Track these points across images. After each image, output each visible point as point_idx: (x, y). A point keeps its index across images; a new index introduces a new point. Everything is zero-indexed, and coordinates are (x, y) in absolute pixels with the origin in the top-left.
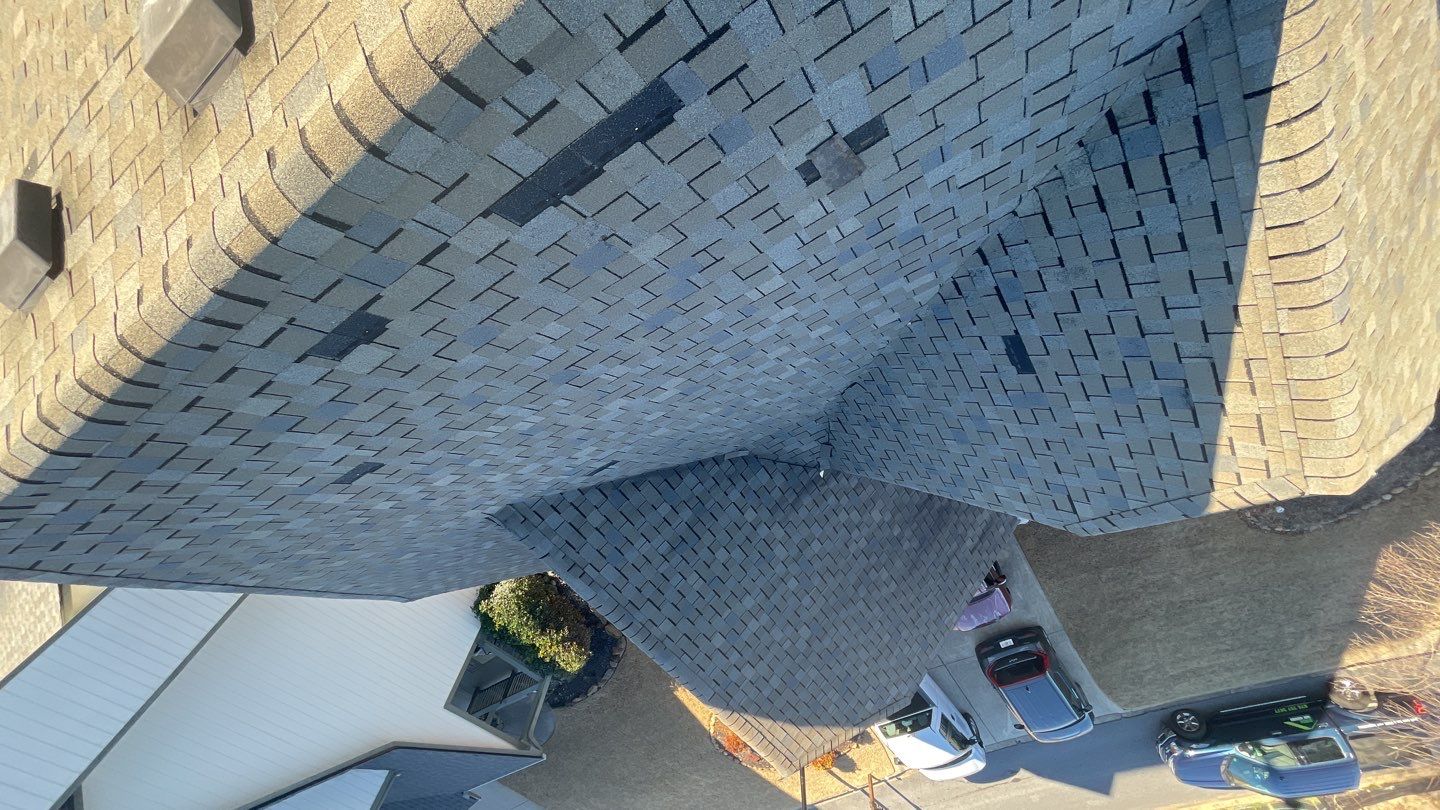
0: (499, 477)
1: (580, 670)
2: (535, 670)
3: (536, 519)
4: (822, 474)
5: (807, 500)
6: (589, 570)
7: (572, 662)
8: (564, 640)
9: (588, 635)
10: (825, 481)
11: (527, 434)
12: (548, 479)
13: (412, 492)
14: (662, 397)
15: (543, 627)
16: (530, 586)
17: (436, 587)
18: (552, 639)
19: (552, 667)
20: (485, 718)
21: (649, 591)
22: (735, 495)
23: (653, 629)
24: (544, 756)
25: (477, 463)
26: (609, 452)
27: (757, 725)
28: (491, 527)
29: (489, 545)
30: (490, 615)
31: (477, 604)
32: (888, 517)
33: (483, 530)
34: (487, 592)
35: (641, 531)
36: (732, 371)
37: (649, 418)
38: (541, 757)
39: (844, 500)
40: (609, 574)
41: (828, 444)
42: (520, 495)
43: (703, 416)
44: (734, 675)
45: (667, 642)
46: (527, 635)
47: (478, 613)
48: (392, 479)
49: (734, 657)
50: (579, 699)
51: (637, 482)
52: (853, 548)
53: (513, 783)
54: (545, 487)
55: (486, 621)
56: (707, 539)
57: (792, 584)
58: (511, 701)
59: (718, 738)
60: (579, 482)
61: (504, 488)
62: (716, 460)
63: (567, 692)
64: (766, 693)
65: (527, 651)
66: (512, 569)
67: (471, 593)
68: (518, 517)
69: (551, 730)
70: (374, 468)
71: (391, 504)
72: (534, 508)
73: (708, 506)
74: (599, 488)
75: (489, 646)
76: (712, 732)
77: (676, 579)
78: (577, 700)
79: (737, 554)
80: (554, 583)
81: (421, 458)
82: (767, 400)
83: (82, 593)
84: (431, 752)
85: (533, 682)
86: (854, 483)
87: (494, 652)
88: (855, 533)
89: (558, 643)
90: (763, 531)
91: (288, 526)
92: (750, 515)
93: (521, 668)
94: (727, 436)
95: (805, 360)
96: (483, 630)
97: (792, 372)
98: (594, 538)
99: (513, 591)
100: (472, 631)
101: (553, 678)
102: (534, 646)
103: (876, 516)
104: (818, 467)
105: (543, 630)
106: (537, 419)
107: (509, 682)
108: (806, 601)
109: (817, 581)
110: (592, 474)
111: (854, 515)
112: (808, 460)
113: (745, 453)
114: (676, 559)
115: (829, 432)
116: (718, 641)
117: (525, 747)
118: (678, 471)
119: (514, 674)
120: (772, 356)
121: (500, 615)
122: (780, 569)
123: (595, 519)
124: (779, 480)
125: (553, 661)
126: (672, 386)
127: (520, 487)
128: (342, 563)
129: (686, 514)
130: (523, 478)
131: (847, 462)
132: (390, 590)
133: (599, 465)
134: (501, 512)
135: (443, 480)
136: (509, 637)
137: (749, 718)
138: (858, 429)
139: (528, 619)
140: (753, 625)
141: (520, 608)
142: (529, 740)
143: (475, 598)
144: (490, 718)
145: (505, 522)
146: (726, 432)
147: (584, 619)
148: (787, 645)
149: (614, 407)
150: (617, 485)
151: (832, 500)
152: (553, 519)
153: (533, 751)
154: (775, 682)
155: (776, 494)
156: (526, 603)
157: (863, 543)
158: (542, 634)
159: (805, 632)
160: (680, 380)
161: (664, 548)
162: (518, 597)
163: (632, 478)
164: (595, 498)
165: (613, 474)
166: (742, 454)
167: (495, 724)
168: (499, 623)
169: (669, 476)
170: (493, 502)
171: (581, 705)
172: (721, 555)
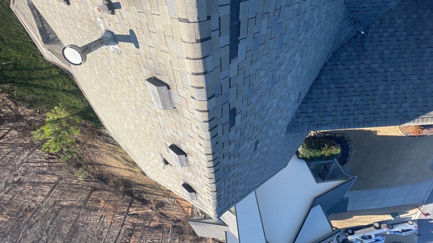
0: (280, 122)
1: (341, 151)
2: (329, 160)
3: (296, 124)
4: (363, 33)
5: (367, 44)
6: (322, 123)
7: (337, 151)
8: (328, 148)
9: (333, 142)
10: (366, 33)
11: (277, 106)
12: (290, 112)
13: (268, 141)
14: (297, 63)
15: (319, 149)
16: (305, 143)
17: (289, 158)
18: (325, 150)
19: (332, 156)
20: (328, 179)
21: (345, 113)
22: (341, 67)
23: (358, 120)
24: (355, 177)
25: (274, 123)
26: (297, 92)
27: (429, 116)
28: (288, 135)
29: (291, 140)
30: (304, 157)
31: (298, 157)
32: (405, 17)
33: (287, 137)
34: (298, 153)
35: (325, 102)
36: (308, 36)
37: (299, 73)
39: (380, 30)
40: (329, 119)
41: (355, 22)
42: (287, 122)
43: (311, 57)
44: (401, 110)
45: (367, 120)
46: (318, 154)
47: (301, 158)
48: (262, 142)
49: (395, 106)
50: (349, 158)
51: (310, 92)
52: (402, 39)
53: (354, 188)
54: (291, 115)
55: (304, 159)
56: (346, 85)
57: (391, 69)
58: (330, 171)
59: (408, 135)
60: (297, 106)
61: (284, 123)
62: (325, 65)
63: (343, 159)
64: (420, 105)
65: (322, 157)
66: (300, 142)
67: (295, 156)
68: (293, 127)
69: (349, 170)
70: (257, 142)
71: (266, 147)
72: (293, 122)
73: (336, 78)
74: (303, 103)
75: (311, 163)
76: (404, 135)
77: (349, 103)
78: (348, 158)
79: (360, 80)
80: (310, 138)
81: (263, 132)
82: (324, 32)
84: (325, 194)
85: (332, 163)
86: (378, 22)
87: (314, 164)
88: (398, 34)
90: (362, 67)
91: (254, 168)
92: (352, 67)
93: (325, 162)
94: (322, 56)
95: (325, 7)
96: (306, 161)
97: (324, 15)
98: (315, 115)
99: (303, 147)
100: (304, 164)
101: (336, 158)
102: (322, 155)
103: (399, 21)
104: (359, 32)
106: (276, 100)
107: (325, 167)
108: (403, 69)
109: (400, 60)
110: (298, 101)
111: (391, 30)
112: (353, 34)
113: (331, 54)
114: (343, 99)
115: (352, 19)
116: (384, 106)
117: (348, 178)
118: (317, 79)
119: (324, 165)
120: (315, 18)
121: (306, 155)
122: (381, 70)
123: (310, 110)
124: (350, 49)
125: (331, 154)
126: (297, 57)
127: (286, 120)
128: (268, 168)
129: (333, 86)
130: (285, 117)
131: (369, 19)
132: (281, 167)
133: (297, 98)
134: (287, 129)
135: (271, 133)
136: (314, 158)
137: (423, 117)
138: (363, 5)
139: (314, 150)
140: (391, 92)
141: (309, 150)
142: (347, 176)
145: (290, 131)
146: (321, 54)
147: (328, 139)
148: (411, 87)
149: (289, 79)
150: (306, 98)
151: (376, 35)
152: (300, 120)
153: (351, 178)
154: (420, 100)
155: (354, 54)
156: (309, 147)
157: (405, 34)
158: (321, 151)
159: (414, 78)
160: (298, 54)
161: (337, 99)
162: (306, 148)
163: (308, 93)
164: (305, 106)
165: (303, 96)
166: (330, 56)
167: (333, 178)
168: (308, 157)
169: (317, 82)
170: (284, 129)
171: (351, 159)
172: (356, 85)
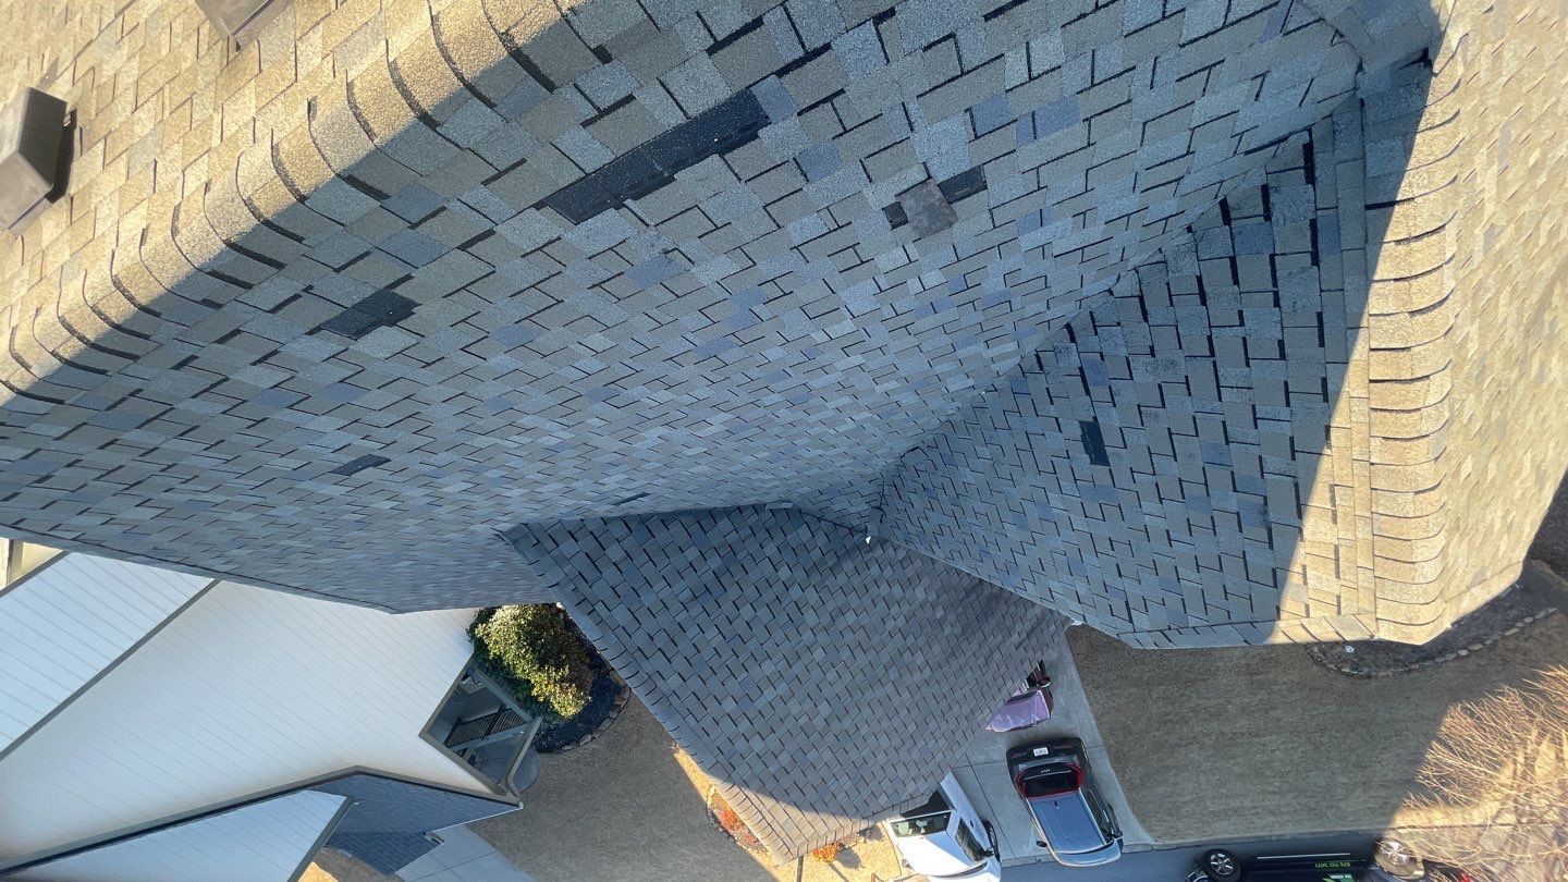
0: (515, 492)
1: (575, 716)
2: (527, 709)
3: (549, 544)
4: (868, 540)
5: (848, 566)
6: (600, 607)
7: (567, 705)
8: (563, 680)
9: (590, 678)
10: (871, 548)
11: (554, 450)
12: (567, 502)
13: (416, 495)
14: (706, 431)
15: (541, 663)
16: (534, 615)
17: (430, 602)
18: (549, 678)
19: (543, 708)
20: (462, 753)
21: (662, 639)
22: (770, 549)
23: (660, 682)
24: (521, 805)
25: (494, 474)
26: (640, 483)
27: (757, 803)
28: (500, 545)
29: (494, 564)
30: (486, 642)
31: (473, 627)
32: (932, 597)
33: (491, 547)
34: (486, 616)
35: (663, 573)
36: (785, 415)
37: (689, 452)
38: (517, 806)
39: (888, 572)
40: (620, 616)
41: (879, 508)
42: (536, 515)
43: (747, 459)
44: (741, 744)
45: (674, 699)
46: (523, 669)
47: (473, 636)
48: (395, 478)
49: (744, 725)
50: (570, 748)
51: (666, 519)
52: (890, 625)
53: (483, 829)
54: (565, 511)
55: (480, 646)
56: (734, 592)
57: (819, 655)
58: (493, 738)
59: (715, 811)
60: (602, 510)
61: (520, 506)
62: (757, 508)
63: (557, 737)
64: (772, 769)
65: (520, 687)
66: (516, 594)
67: (469, 614)
68: (530, 539)
69: (533, 776)
70: (379, 462)
71: (393, 504)
72: (549, 532)
73: (739, 557)
74: (624, 520)
75: (479, 674)
76: (709, 803)
77: (693, 631)
78: (567, 748)
79: (763, 612)
80: (562, 616)
81: (433, 459)
82: (821, 452)
83: (34, 553)
84: (396, 783)
85: (520, 722)
86: (901, 554)
87: (484, 682)
88: (895, 610)
89: (555, 682)
90: (795, 593)
91: (273, 512)
92: (784, 573)
93: (511, 704)
94: (771, 484)
95: (867, 414)
96: (475, 656)
97: (851, 425)
98: (610, 573)
99: (515, 618)
100: (462, 656)
101: (544, 720)
102: (529, 681)
103: (920, 594)
104: (865, 532)
105: (541, 667)
106: (567, 435)
107: (497, 715)
108: (832, 675)
109: (846, 654)
110: (618, 504)
111: (897, 589)
112: (855, 522)
113: (789, 505)
114: (696, 610)
115: (883, 496)
116: (729, 706)
117: (502, 792)
118: (713, 514)
119: (503, 709)
120: (832, 405)
121: (496, 642)
122: (808, 636)
123: (615, 553)
124: (821, 540)
125: (547, 701)
126: (719, 421)
127: (538, 506)
128: (329, 560)
129: (715, 562)
130: (541, 497)
131: (896, 531)
132: (377, 598)
133: (627, 495)
134: (513, 530)
135: (454, 487)
136: (503, 668)
137: (751, 795)
138: (913, 497)
139: (526, 652)
140: (770, 694)
141: (519, 638)
142: (507, 785)
143: (472, 620)
144: (468, 755)
145: (515, 542)
146: (773, 480)
147: (588, 660)
148: (803, 720)
149: (653, 434)
150: (644, 519)
151: (875, 570)
152: (568, 547)
153: (509, 797)
154: (784, 759)
155: (816, 555)
156: (527, 633)
157: (901, 621)
158: (539, 670)
159: (824, 709)
160: (728, 416)
161: (686, 595)
162: (520, 625)
163: (662, 514)
164: (618, 530)
165: (642, 507)
166: (784, 505)
167: (473, 762)
168: (494, 650)
169: (703, 518)
170: (505, 518)
171: (570, 754)
172: (747, 612)
